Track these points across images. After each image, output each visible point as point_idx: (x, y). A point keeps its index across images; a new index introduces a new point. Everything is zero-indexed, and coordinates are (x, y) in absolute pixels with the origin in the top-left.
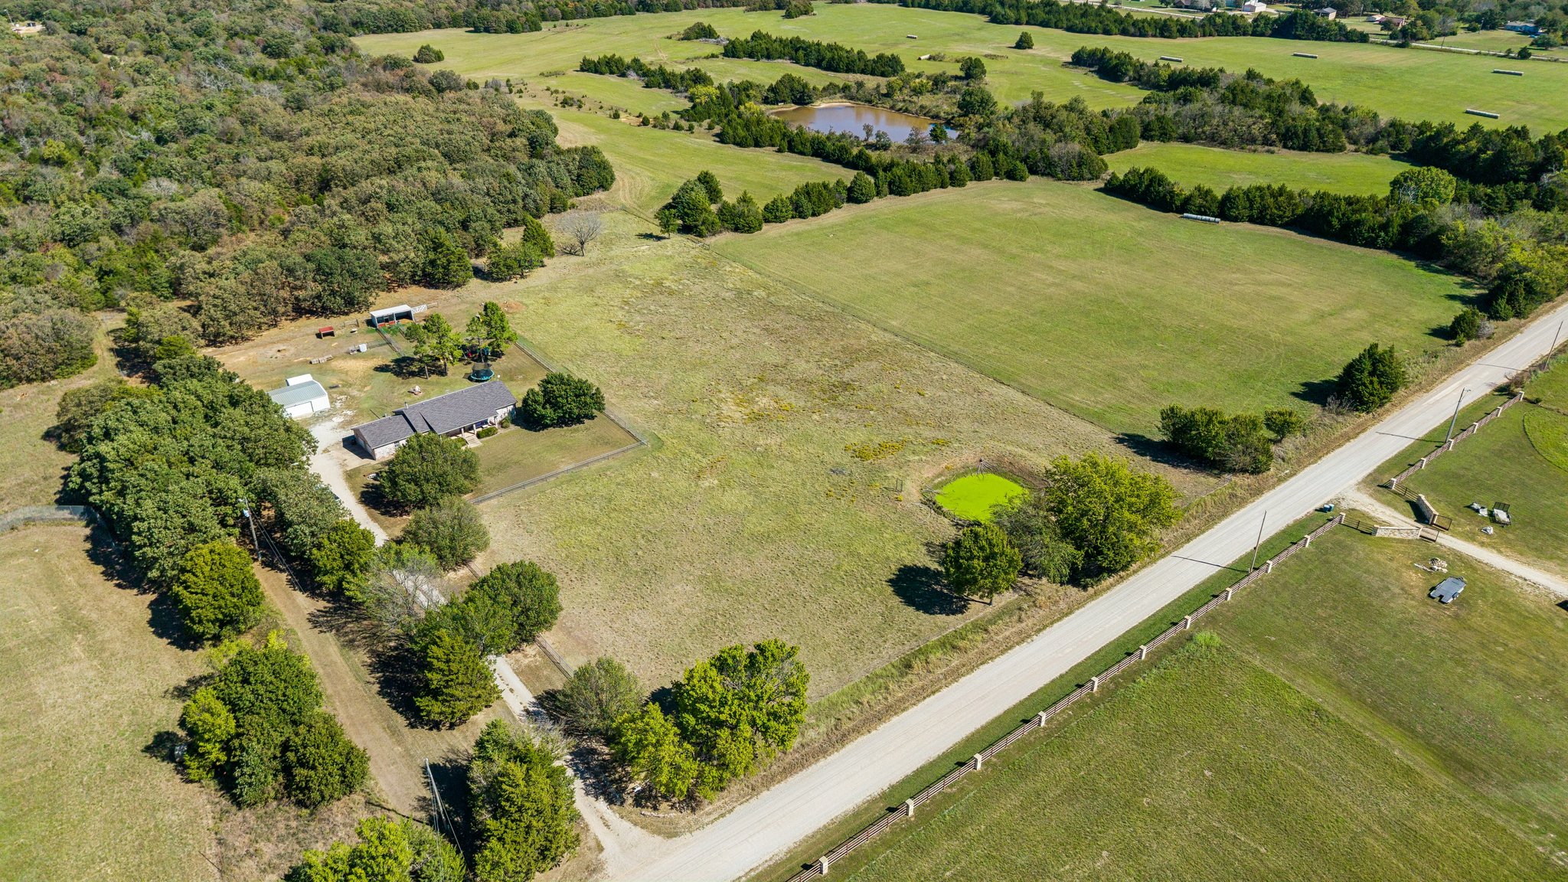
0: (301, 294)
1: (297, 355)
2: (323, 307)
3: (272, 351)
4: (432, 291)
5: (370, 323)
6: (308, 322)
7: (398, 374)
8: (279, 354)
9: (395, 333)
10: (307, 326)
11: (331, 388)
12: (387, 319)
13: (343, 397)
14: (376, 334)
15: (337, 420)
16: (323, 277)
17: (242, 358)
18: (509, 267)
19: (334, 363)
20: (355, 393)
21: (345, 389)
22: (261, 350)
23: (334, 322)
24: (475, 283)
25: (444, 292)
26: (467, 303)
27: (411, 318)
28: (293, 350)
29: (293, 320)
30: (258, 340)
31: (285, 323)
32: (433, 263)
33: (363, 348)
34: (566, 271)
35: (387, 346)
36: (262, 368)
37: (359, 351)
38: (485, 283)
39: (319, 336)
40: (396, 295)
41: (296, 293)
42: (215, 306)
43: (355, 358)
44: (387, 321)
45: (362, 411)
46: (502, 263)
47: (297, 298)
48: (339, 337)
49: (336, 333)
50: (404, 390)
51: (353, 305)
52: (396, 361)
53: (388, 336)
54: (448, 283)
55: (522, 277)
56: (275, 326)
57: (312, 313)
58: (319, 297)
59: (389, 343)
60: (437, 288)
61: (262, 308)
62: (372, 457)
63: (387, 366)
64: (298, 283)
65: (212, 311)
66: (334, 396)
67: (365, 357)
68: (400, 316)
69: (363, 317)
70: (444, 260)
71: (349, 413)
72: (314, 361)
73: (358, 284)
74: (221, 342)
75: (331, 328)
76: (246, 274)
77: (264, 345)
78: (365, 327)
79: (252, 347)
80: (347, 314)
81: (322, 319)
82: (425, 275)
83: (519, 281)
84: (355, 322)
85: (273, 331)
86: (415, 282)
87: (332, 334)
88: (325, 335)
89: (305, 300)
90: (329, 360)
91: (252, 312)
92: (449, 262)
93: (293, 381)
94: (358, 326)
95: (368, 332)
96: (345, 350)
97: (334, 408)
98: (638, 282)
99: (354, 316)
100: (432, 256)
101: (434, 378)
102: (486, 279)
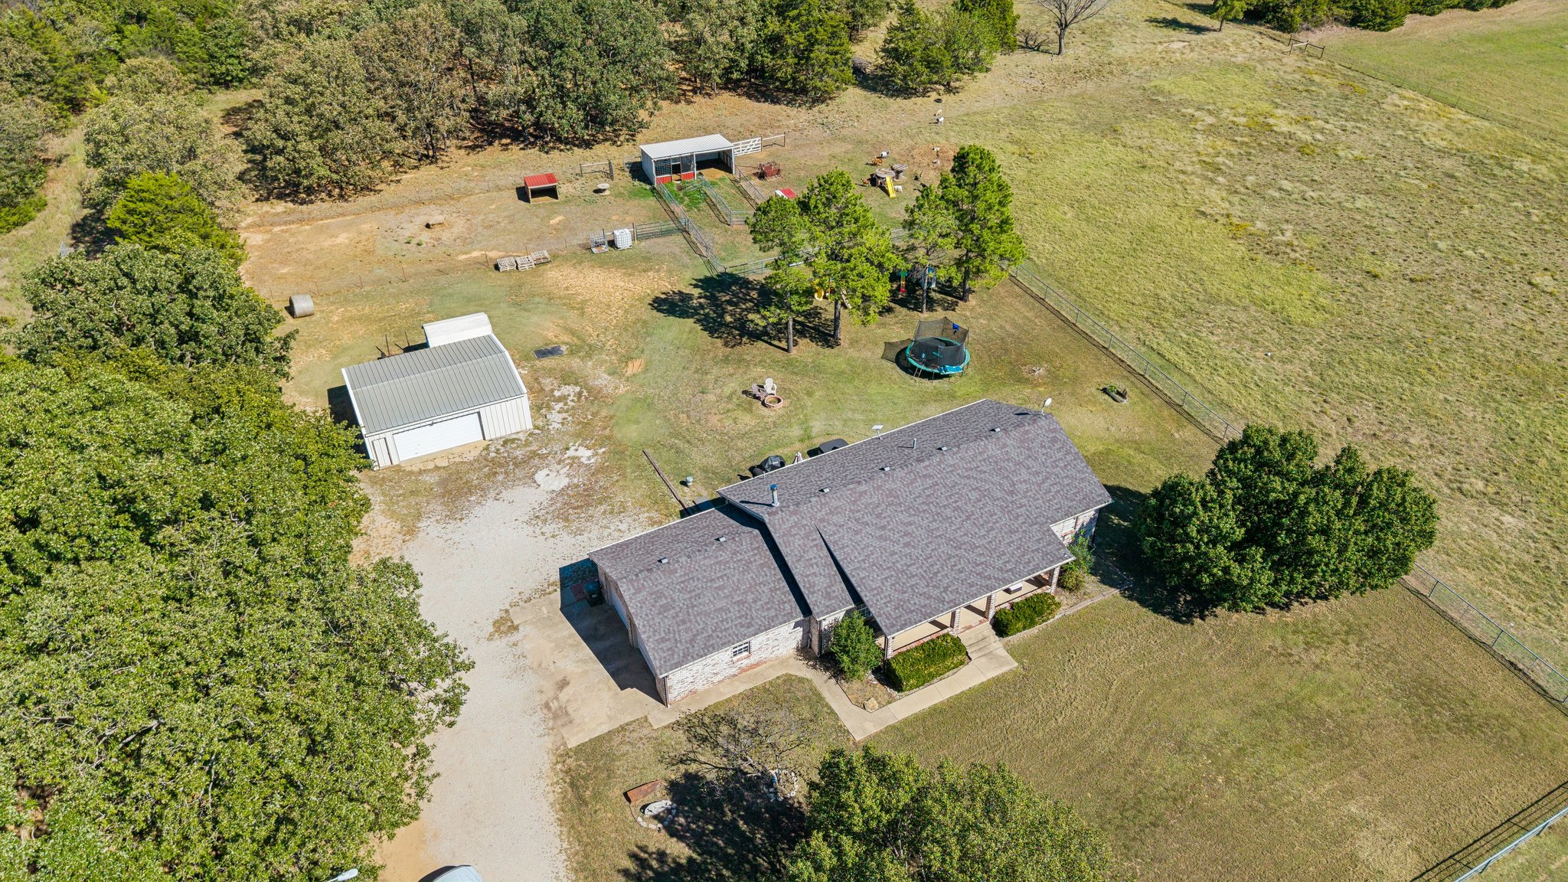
0: (493, 91)
1: (467, 242)
2: (537, 124)
3: (412, 227)
4: (766, 107)
5: (638, 171)
6: (504, 156)
7: (713, 326)
8: (426, 236)
9: (693, 204)
10: (498, 166)
11: (542, 353)
12: (676, 166)
13: (570, 390)
14: (652, 201)
15: (552, 480)
16: (542, 53)
17: (343, 238)
18: (933, 65)
19: (557, 277)
20: (602, 379)
21: (575, 362)
22: (390, 219)
23: (558, 163)
24: (853, 96)
25: (791, 111)
26: (844, 139)
27: (729, 170)
28: (459, 227)
29: (473, 148)
30: (389, 192)
31: (454, 154)
32: (774, 42)
33: (624, 238)
34: (1035, 83)
35: (678, 238)
36: (380, 271)
37: (612, 244)
38: (873, 97)
39: (523, 194)
40: (690, 109)
41: (481, 86)
42: (289, 101)
43: (603, 263)
44: (676, 169)
45: (618, 451)
46: (918, 54)
47: (481, 99)
48: (567, 201)
49: (563, 190)
50: (733, 386)
51: (602, 124)
52: (706, 283)
53: (679, 209)
54: (804, 91)
55: (949, 89)
56: (433, 160)
57: (516, 135)
58: (530, 101)
59: (684, 231)
60: (775, 101)
61: (402, 118)
62: (655, 689)
63: (685, 298)
64: (488, 63)
65: (280, 113)
66: (547, 382)
67: (630, 264)
68: (707, 161)
69: (623, 154)
70: (801, 37)
71: (584, 454)
72: (506, 264)
73: (621, 78)
74: (309, 190)
75: (551, 178)
76: (372, 32)
77: (398, 208)
78: (625, 180)
79: (373, 209)
80: (587, 144)
81: (534, 152)
82: (756, 71)
83: (945, 98)
84: (602, 165)
85: (428, 171)
86: (730, 85)
87: (552, 192)
88: (537, 193)
89: (498, 104)
90: (540, 263)
91: (374, 126)
92: (812, 42)
93: (441, 334)
94: (610, 176)
95: (634, 194)
96: (580, 239)
97: (541, 431)
98: (1210, 120)
99: (604, 155)
100: (774, 25)
101: (806, 350)
102: (874, 90)
